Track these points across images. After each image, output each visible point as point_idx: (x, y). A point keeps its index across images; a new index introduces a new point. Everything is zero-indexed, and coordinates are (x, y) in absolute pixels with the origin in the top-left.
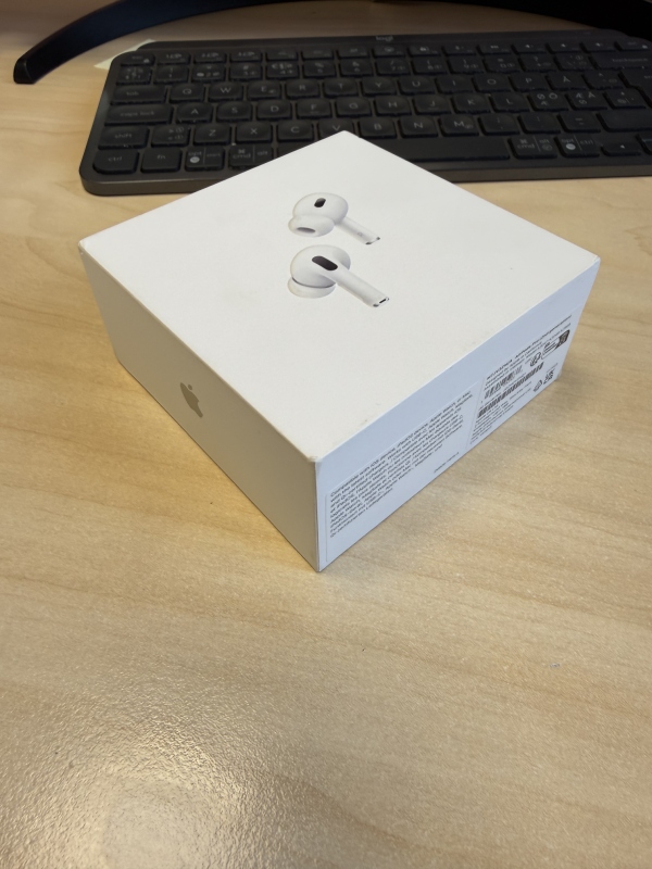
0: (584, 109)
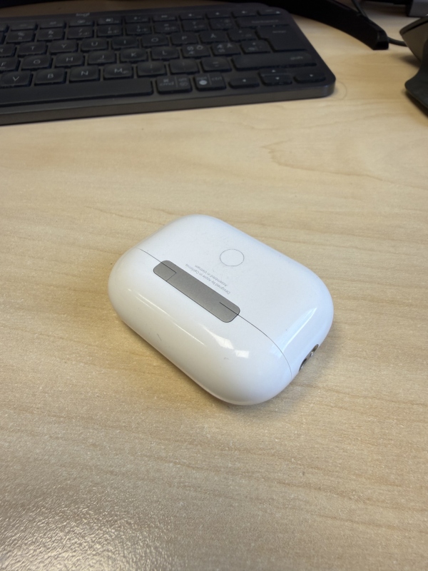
0: (221, 55)
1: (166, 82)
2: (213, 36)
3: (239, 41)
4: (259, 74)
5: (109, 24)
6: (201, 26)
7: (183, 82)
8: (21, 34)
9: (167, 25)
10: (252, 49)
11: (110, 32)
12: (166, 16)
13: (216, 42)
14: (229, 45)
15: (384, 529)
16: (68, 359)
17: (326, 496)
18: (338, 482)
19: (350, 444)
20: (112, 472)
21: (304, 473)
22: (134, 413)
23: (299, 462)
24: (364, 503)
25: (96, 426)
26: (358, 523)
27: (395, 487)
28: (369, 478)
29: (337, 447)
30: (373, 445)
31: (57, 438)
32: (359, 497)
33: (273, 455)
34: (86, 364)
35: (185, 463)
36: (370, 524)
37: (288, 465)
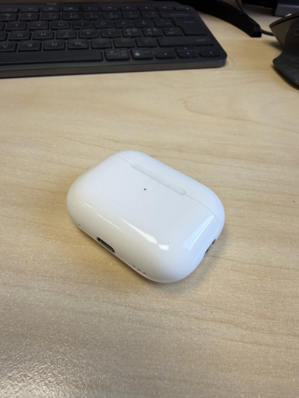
0: (150, 36)
1: (111, 53)
2: (143, 23)
3: (162, 27)
4: (176, 50)
5: (70, 11)
6: (135, 16)
7: (124, 53)
8: (8, 15)
9: (111, 14)
10: (170, 33)
11: (71, 17)
12: (110, 8)
13: (146, 27)
14: (155, 30)
15: (264, 347)
16: (50, 238)
17: (226, 326)
18: (234, 318)
19: (241, 293)
20: (83, 313)
21: (211, 312)
22: (97, 274)
23: (208, 305)
24: (251, 330)
25: (71, 283)
26: (247, 343)
27: (270, 320)
28: (254, 315)
29: (233, 295)
30: (256, 294)
31: (44, 290)
32: (248, 327)
33: (191, 301)
34: (62, 241)
35: (133, 306)
36: (255, 344)
37: (201, 307)
